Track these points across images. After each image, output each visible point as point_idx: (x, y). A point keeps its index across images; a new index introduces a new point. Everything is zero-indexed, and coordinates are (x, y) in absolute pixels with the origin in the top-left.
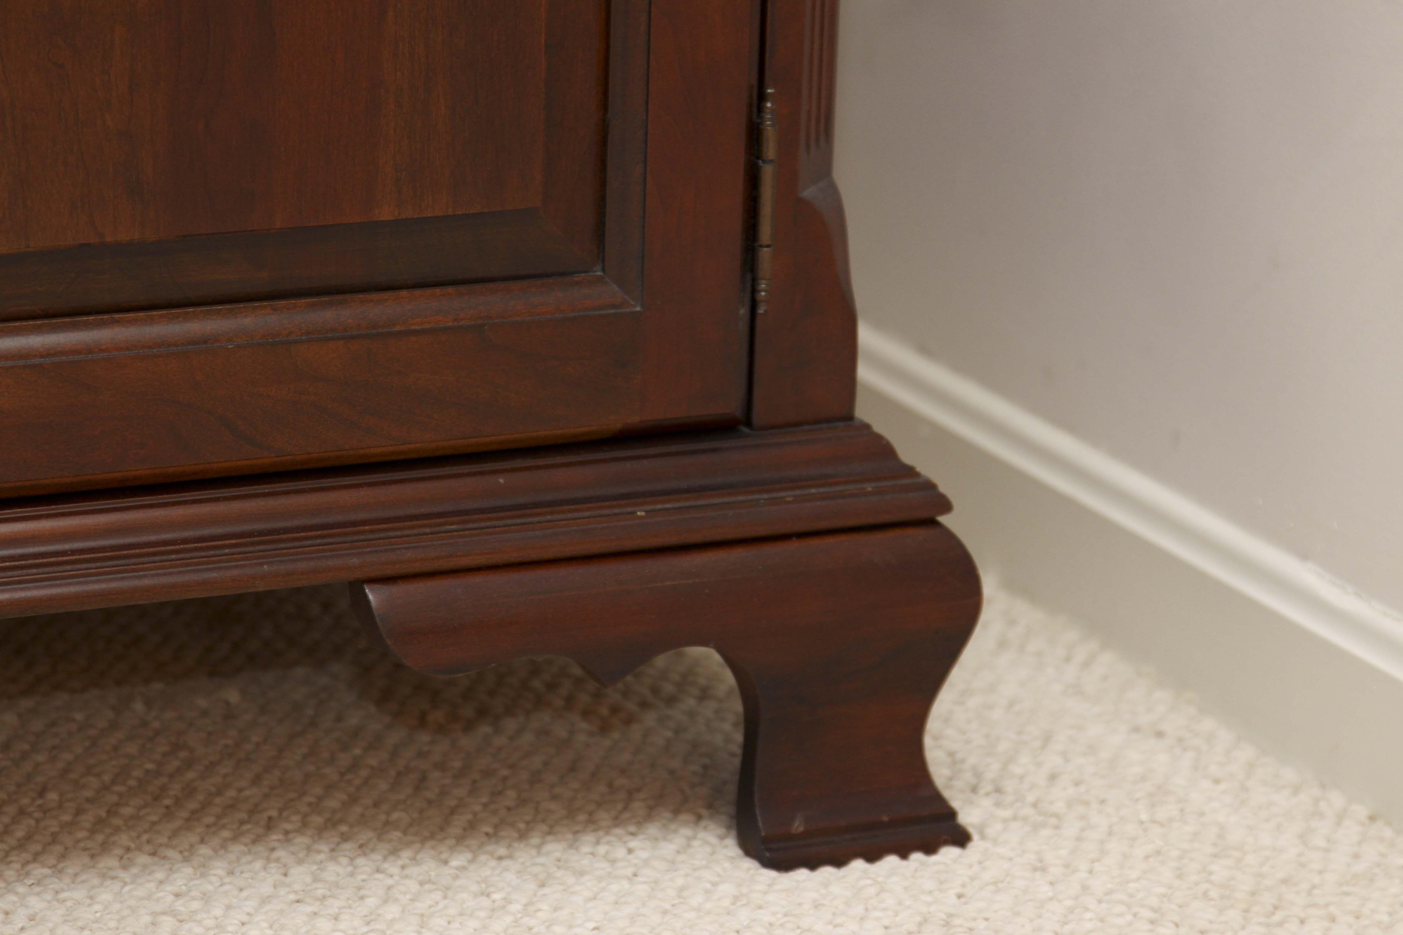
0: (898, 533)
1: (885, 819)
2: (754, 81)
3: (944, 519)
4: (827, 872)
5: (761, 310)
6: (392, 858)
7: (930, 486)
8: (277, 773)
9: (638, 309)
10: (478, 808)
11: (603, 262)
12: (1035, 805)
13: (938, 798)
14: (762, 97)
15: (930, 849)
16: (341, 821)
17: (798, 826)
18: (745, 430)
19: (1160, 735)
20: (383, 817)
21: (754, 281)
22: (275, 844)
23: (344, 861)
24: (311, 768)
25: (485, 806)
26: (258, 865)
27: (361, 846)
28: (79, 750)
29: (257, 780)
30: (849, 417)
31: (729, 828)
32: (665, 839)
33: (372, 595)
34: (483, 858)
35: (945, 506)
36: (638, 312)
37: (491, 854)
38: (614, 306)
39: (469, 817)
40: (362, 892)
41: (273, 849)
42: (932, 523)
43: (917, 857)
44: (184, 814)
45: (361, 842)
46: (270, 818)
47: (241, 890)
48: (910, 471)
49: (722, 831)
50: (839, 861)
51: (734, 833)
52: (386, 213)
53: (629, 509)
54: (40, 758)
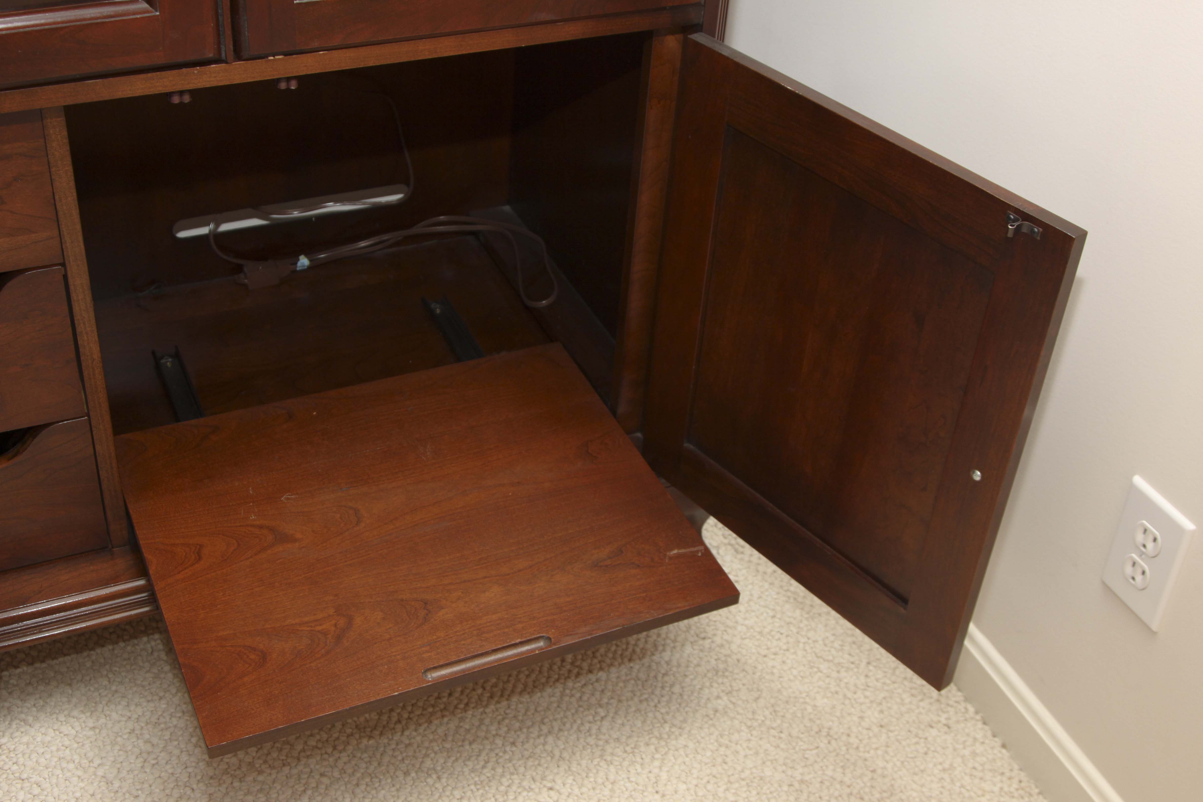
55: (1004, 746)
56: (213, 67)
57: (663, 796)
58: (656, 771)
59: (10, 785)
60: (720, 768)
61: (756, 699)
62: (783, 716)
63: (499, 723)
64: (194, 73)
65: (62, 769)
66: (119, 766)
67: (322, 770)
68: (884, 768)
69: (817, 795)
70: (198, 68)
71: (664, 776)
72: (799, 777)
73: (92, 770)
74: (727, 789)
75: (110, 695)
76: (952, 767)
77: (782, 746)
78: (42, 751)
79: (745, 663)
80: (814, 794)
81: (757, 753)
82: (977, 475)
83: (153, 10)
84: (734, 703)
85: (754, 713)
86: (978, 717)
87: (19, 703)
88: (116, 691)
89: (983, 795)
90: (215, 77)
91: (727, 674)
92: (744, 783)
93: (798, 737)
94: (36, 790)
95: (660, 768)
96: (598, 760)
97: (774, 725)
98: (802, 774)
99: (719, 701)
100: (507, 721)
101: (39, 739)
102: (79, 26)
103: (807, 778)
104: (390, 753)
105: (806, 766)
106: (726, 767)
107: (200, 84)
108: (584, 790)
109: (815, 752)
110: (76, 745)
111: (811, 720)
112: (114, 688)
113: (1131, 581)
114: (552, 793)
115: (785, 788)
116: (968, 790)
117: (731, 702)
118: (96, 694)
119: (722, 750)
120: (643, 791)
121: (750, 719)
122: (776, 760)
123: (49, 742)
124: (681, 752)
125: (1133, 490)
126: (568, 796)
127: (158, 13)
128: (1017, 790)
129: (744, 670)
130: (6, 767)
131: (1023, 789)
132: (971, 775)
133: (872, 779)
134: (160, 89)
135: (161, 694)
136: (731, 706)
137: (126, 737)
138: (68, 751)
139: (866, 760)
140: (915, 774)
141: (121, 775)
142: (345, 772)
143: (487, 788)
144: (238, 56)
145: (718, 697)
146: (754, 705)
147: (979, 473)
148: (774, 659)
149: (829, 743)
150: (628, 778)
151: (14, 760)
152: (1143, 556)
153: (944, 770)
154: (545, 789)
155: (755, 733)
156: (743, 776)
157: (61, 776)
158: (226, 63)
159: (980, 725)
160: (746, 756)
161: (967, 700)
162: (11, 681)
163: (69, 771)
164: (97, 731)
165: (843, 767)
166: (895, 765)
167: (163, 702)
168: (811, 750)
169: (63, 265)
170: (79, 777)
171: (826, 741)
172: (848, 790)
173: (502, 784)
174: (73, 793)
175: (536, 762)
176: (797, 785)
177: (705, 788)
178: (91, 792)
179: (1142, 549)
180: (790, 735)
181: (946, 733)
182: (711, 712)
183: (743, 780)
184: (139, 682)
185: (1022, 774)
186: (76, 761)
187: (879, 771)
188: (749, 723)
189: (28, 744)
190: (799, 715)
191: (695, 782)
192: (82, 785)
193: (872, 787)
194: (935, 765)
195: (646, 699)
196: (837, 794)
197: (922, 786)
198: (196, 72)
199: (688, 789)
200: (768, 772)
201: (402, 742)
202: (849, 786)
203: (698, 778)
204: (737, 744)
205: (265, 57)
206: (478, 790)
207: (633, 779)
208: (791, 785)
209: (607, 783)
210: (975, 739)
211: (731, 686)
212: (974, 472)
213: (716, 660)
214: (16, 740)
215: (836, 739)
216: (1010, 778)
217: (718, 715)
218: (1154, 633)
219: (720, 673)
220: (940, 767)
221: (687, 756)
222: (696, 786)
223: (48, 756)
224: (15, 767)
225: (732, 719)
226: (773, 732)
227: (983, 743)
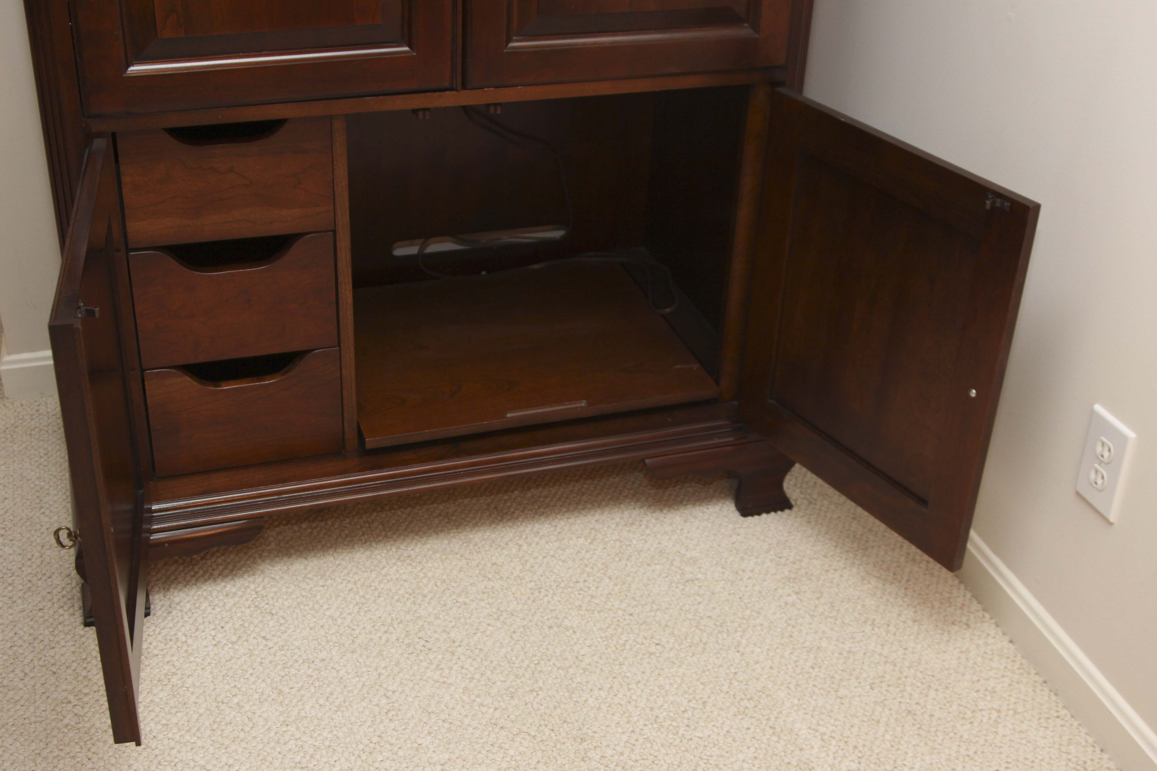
1: (772, 503)
4: (756, 517)
13: (786, 498)
15: (782, 510)
16: (637, 493)
17: (750, 507)
23: (637, 509)
27: (642, 503)
32: (717, 504)
33: (647, 461)
34: (672, 510)
40: (641, 523)
41: (620, 503)
43: (780, 512)
47: (612, 519)
50: (759, 514)
55: (1011, 642)
56: (448, 93)
57: (742, 654)
58: (739, 638)
59: (264, 617)
60: (787, 640)
61: (818, 598)
62: (838, 610)
63: (621, 601)
64: (434, 97)
65: (300, 610)
66: (341, 610)
67: (489, 622)
68: (914, 648)
69: (860, 661)
70: (437, 93)
71: (744, 642)
72: (848, 649)
73: (322, 611)
74: (791, 653)
75: (335, 567)
76: (968, 651)
77: (836, 629)
78: (285, 597)
79: (812, 575)
80: (858, 660)
81: (816, 632)
82: (973, 393)
83: (412, 51)
84: (801, 600)
85: (816, 607)
86: (993, 621)
87: (269, 567)
88: (339, 565)
89: (991, 670)
90: (448, 100)
91: (797, 581)
92: (805, 650)
93: (849, 624)
94: (282, 621)
95: (742, 637)
96: (694, 628)
97: (831, 615)
98: (850, 647)
99: (790, 598)
100: (627, 600)
101: (284, 590)
103: (854, 650)
104: (539, 614)
105: (853, 643)
106: (791, 639)
107: (438, 104)
108: (683, 646)
109: (861, 634)
110: (310, 596)
111: (860, 614)
112: (337, 562)
113: (1094, 485)
114: (658, 647)
115: (837, 655)
116: (979, 666)
117: (799, 599)
118: (325, 565)
119: (790, 629)
120: (728, 650)
121: (813, 611)
122: (831, 638)
123: (291, 592)
124: (758, 628)
125: (1093, 414)
126: (671, 650)
127: (415, 53)
128: (1018, 669)
129: (810, 579)
130: (261, 606)
131: (1023, 669)
132: (982, 657)
133: (905, 654)
135: (372, 568)
136: (798, 601)
137: (346, 592)
138: (304, 599)
139: (900, 641)
140: (938, 653)
141: (343, 616)
142: (505, 624)
143: (610, 641)
144: (464, 87)
145: (789, 595)
146: (817, 602)
147: (974, 391)
148: (834, 574)
149: (873, 629)
150: (717, 642)
151: (266, 602)
152: (1102, 464)
153: (961, 652)
154: (654, 644)
155: (815, 619)
156: (804, 645)
157: (299, 613)
158: (457, 91)
159: (993, 626)
160: (807, 634)
161: (985, 610)
162: (264, 554)
163: (305, 611)
164: (326, 588)
165: (882, 645)
166: (923, 646)
167: (374, 572)
168: (859, 633)
169: (334, 232)
170: (312, 615)
171: (870, 628)
172: (885, 660)
173: (621, 639)
174: (308, 624)
175: (648, 627)
176: (845, 654)
177: (775, 651)
178: (321, 624)
179: (1101, 458)
180: (843, 622)
181: (965, 629)
182: (783, 604)
183: (805, 648)
184: (356, 560)
185: (1024, 661)
186: (311, 606)
187: (910, 649)
188: (812, 613)
189: (275, 593)
190: (851, 610)
191: (767, 647)
192: (314, 620)
193: (904, 659)
194: (955, 649)
195: (734, 594)
196: (876, 661)
197: (944, 661)
198: (436, 96)
199: (762, 652)
200: (824, 644)
201: (548, 608)
202: (886, 657)
203: (770, 645)
204: (801, 625)
205: (482, 88)
206: (603, 641)
207: (720, 642)
208: (840, 654)
209: (700, 644)
210: (988, 635)
211: (799, 589)
212: (971, 391)
213: (789, 571)
214: (268, 590)
215: (878, 627)
216: (1014, 661)
217: (788, 606)
218: (1111, 524)
219: (791, 580)
220: (958, 650)
221: (762, 630)
222: (768, 650)
223: (290, 601)
224: (267, 606)
225: (798, 609)
226: (829, 620)
227: (994, 638)
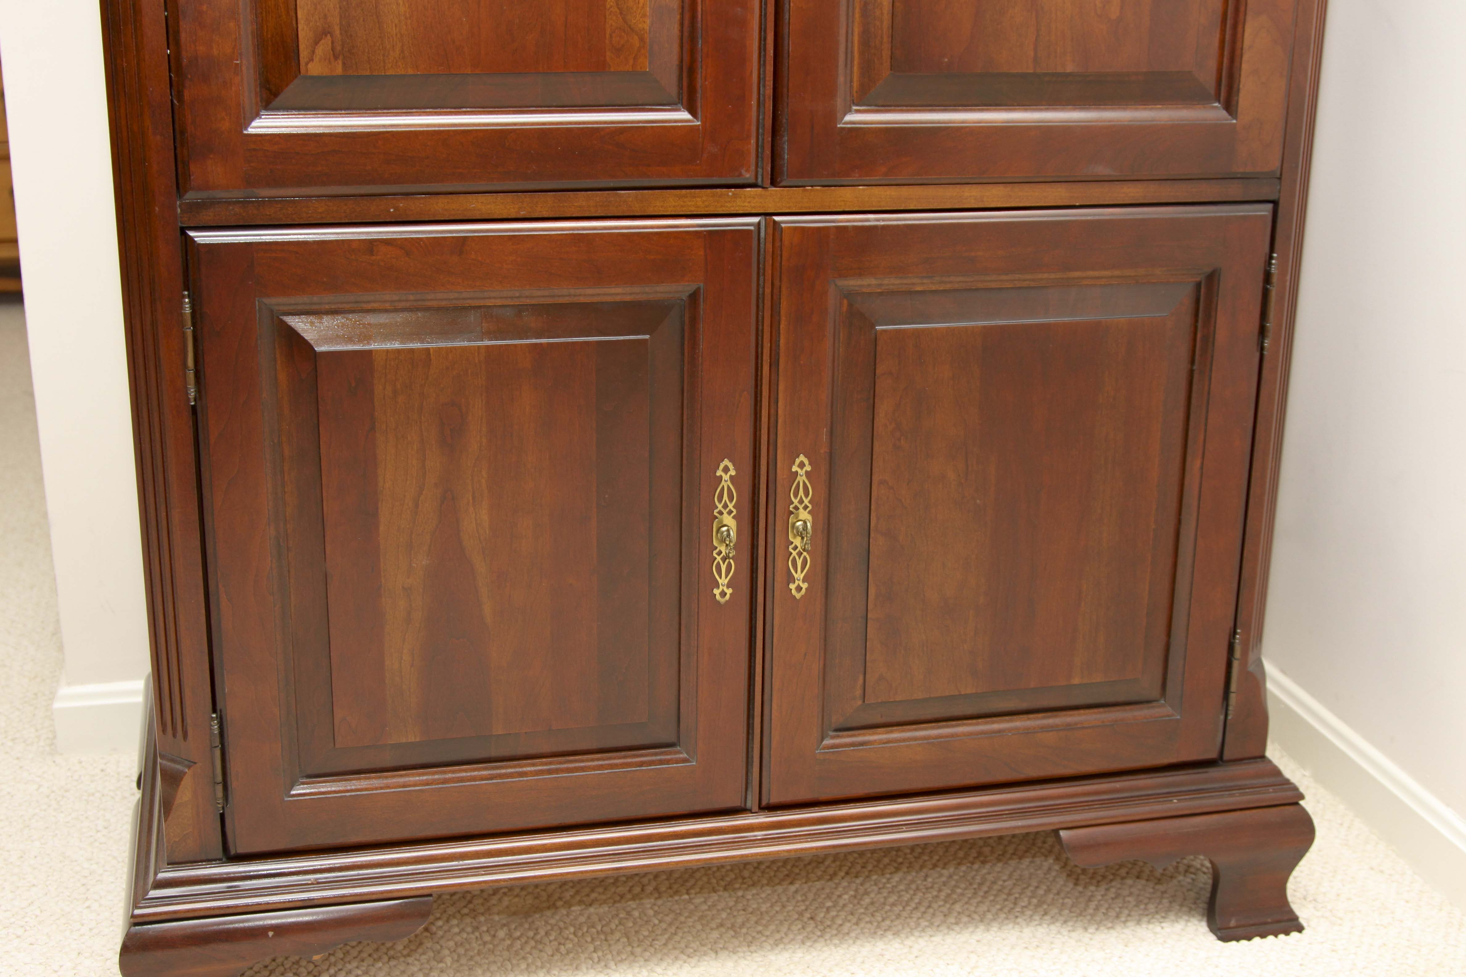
0: (1282, 808)
1: (1269, 920)
2: (1232, 624)
3: (1302, 803)
4: (1244, 942)
5: (1229, 717)
6: (1064, 926)
7: (1295, 789)
8: (1019, 872)
9: (1179, 717)
10: (1099, 898)
11: (1165, 698)
12: (1331, 911)
13: (1291, 912)
14: (1235, 633)
15: (1287, 933)
16: (1044, 902)
17: (1233, 923)
18: (1220, 762)
19: (1382, 872)
20: (1061, 901)
21: (1227, 706)
22: (1017, 914)
23: (1045, 926)
24: (1032, 870)
25: (1102, 896)
26: (1011, 926)
27: (1052, 917)
28: (941, 853)
29: (1010, 876)
30: (1263, 757)
31: (1203, 915)
32: (1177, 922)
33: (1062, 833)
34: (1102, 928)
35: (1302, 797)
36: (1177, 719)
37: (1105, 925)
38: (1168, 716)
39: (1096, 903)
40: (1053, 946)
41: (1017, 917)
42: (1297, 804)
43: (1282, 937)
44: (981, 893)
45: (1052, 915)
46: (1016, 898)
47: (1004, 939)
48: (1287, 782)
49: (1200, 918)
50: (1249, 938)
51: (1205, 919)
52: (1076, 681)
53: (1170, 799)
54: (926, 858)
56: (749, 191)
64: (728, 195)
70: (733, 190)
83: (695, 120)
90: (749, 202)
102: (621, 128)
107: (732, 209)
127: (699, 123)
134: (693, 209)
144: (774, 183)
158: (763, 188)
198: (730, 194)
205: (804, 186)
